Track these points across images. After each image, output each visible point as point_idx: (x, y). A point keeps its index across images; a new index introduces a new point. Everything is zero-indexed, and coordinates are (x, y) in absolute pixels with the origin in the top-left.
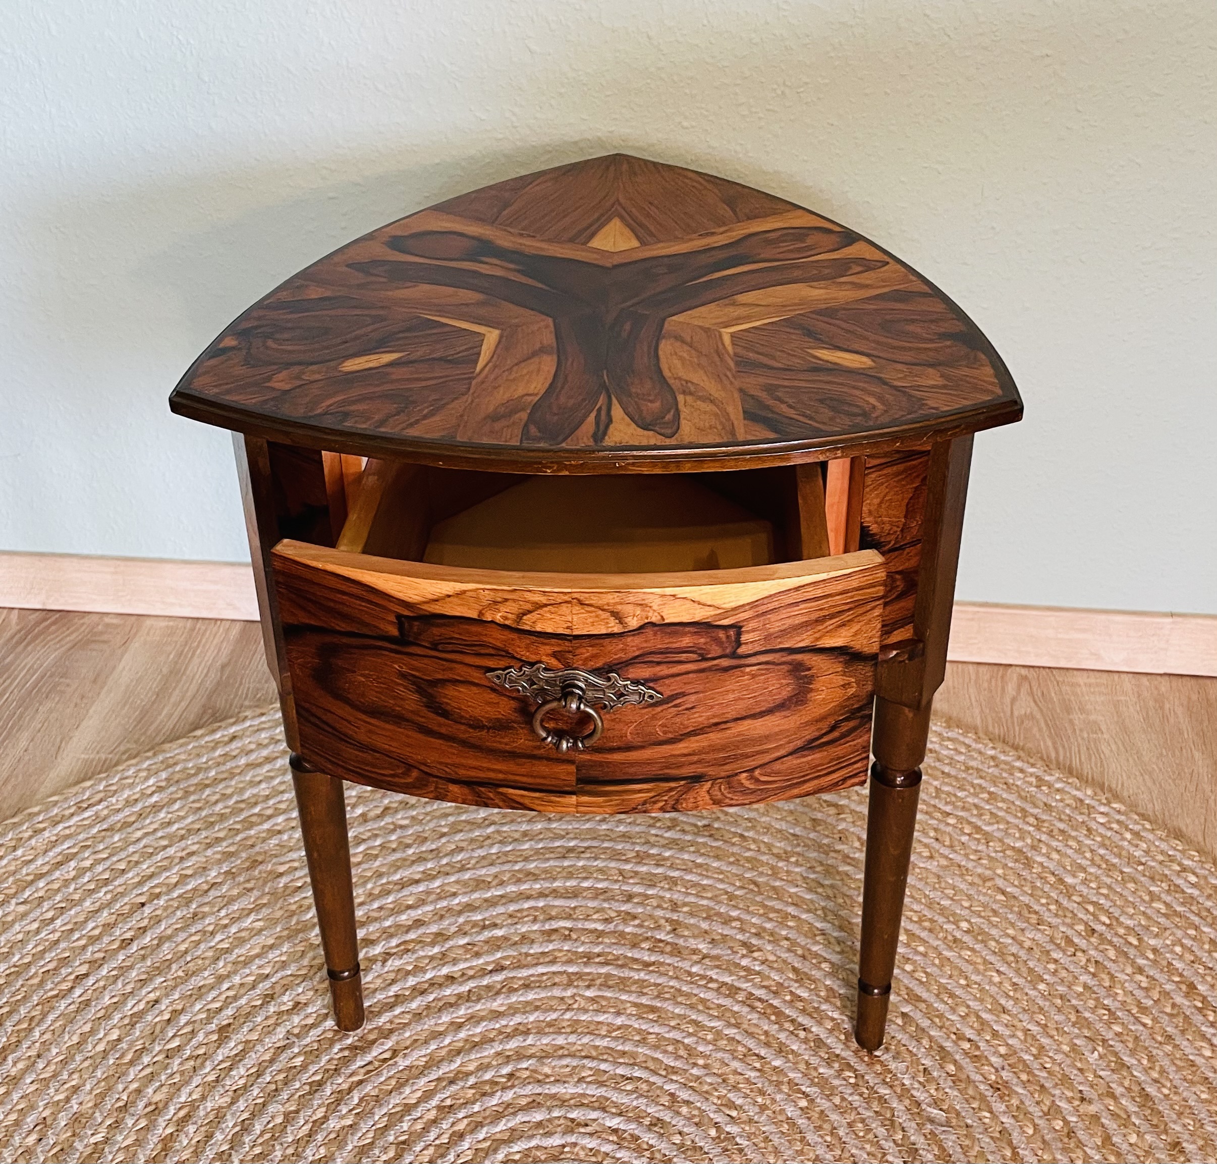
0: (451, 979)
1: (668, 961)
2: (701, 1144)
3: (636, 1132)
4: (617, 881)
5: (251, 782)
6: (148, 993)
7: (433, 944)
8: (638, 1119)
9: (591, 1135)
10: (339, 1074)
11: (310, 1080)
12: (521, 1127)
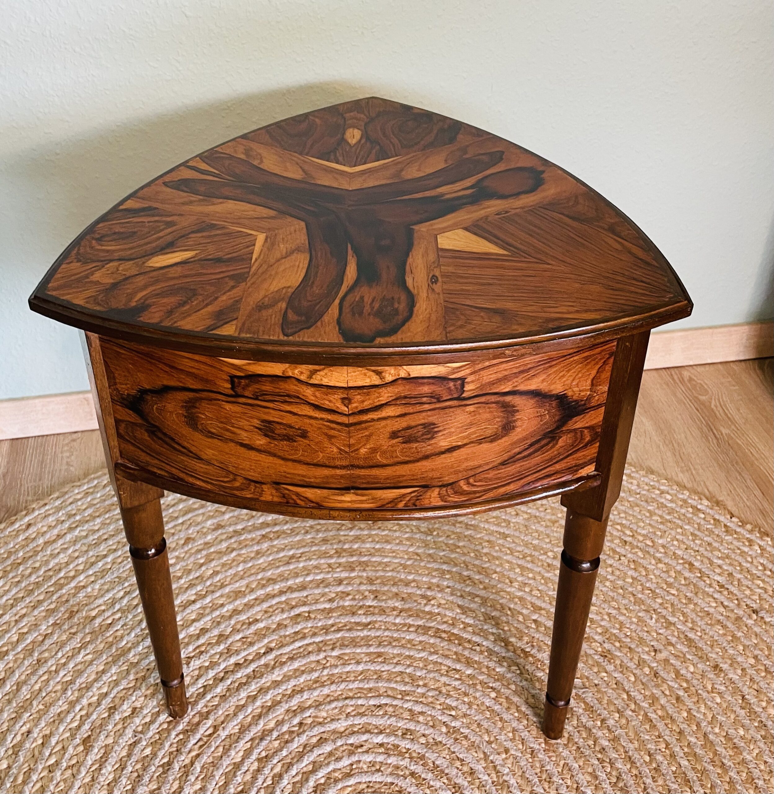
0: (238, 665)
1: (379, 619)
2: (440, 739)
3: (396, 742)
4: (329, 572)
6: (21, 728)
7: (218, 643)
8: (393, 733)
9: (367, 752)
10: (181, 754)
11: (161, 763)
12: (319, 759)
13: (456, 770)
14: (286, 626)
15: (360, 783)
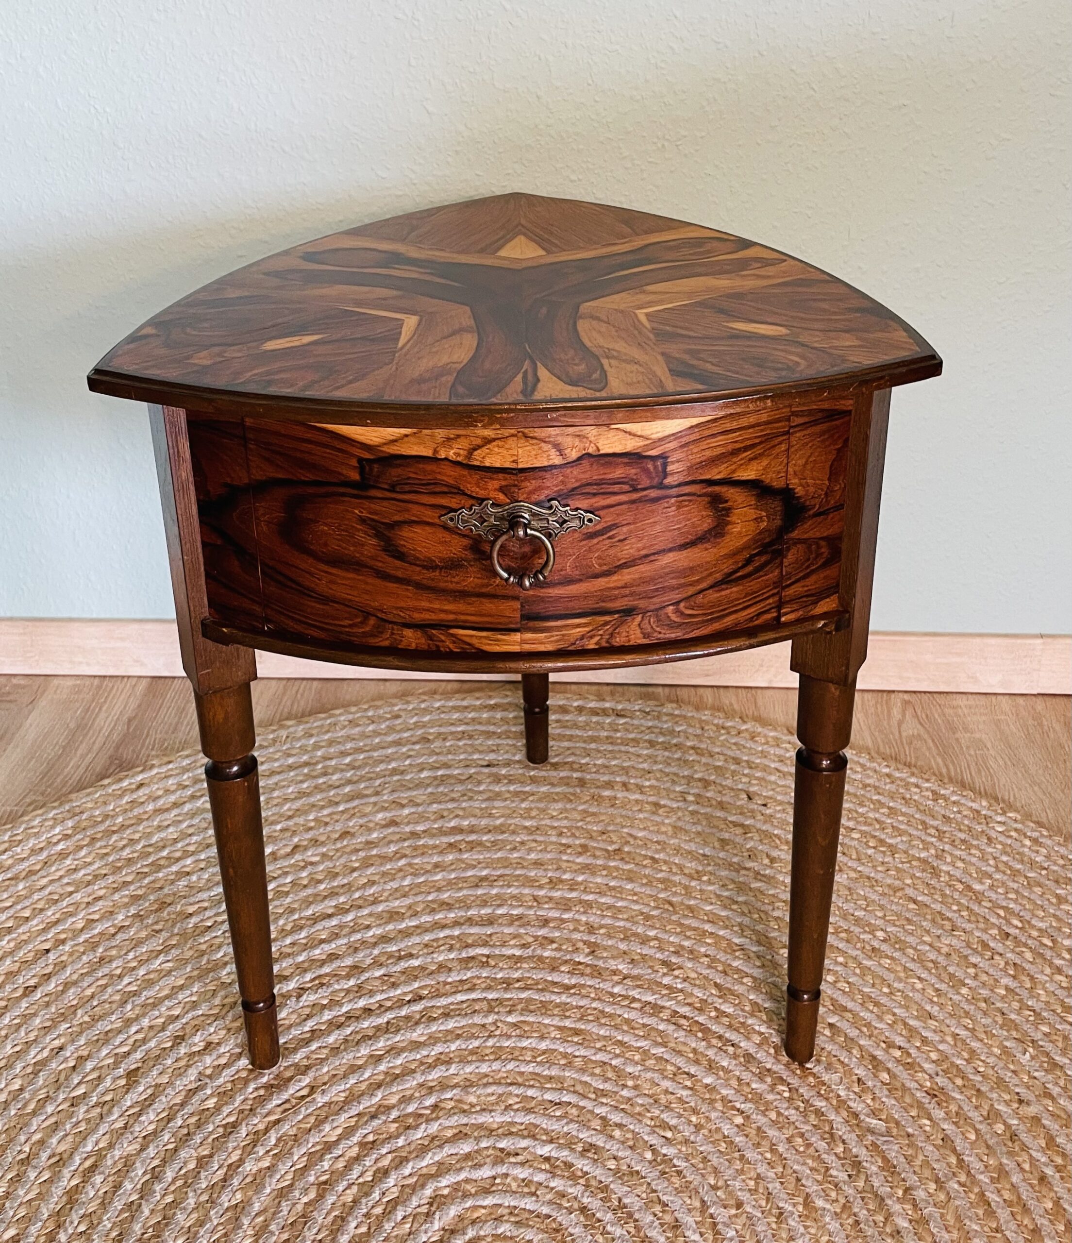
0: (368, 1011)
1: (589, 983)
2: (638, 1168)
3: (569, 1159)
4: (531, 907)
5: (159, 827)
6: (52, 1041)
7: (348, 977)
8: (570, 1146)
9: (522, 1164)
10: (254, 1115)
11: (224, 1122)
12: (448, 1160)
13: (651, 1218)
14: (450, 970)
15: (500, 1205)
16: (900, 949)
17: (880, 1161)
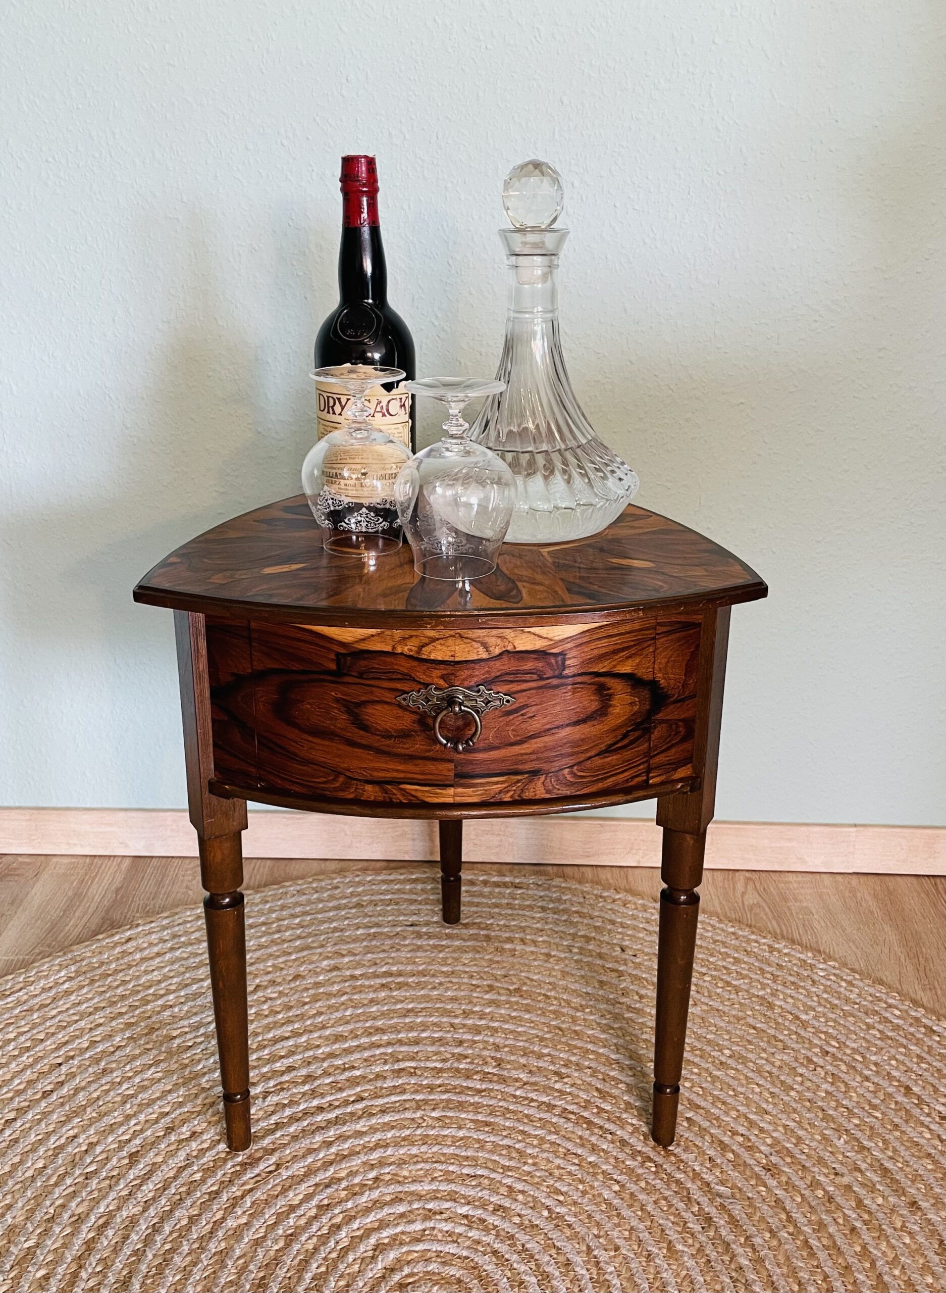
0: (320, 1109)
1: (496, 1088)
2: (537, 1223)
3: (483, 1216)
4: (449, 1031)
5: (145, 971)
6: (68, 1131)
7: (304, 1083)
8: (483, 1206)
9: (446, 1220)
10: (233, 1185)
11: (209, 1190)
12: (387, 1218)
13: (548, 1258)
14: (385, 1078)
15: (429, 1250)
16: (742, 1063)
17: (726, 1216)
